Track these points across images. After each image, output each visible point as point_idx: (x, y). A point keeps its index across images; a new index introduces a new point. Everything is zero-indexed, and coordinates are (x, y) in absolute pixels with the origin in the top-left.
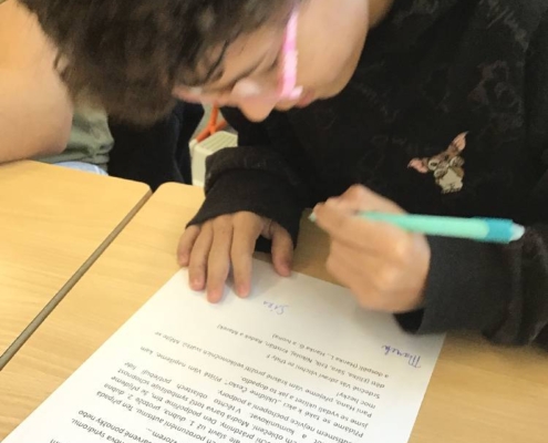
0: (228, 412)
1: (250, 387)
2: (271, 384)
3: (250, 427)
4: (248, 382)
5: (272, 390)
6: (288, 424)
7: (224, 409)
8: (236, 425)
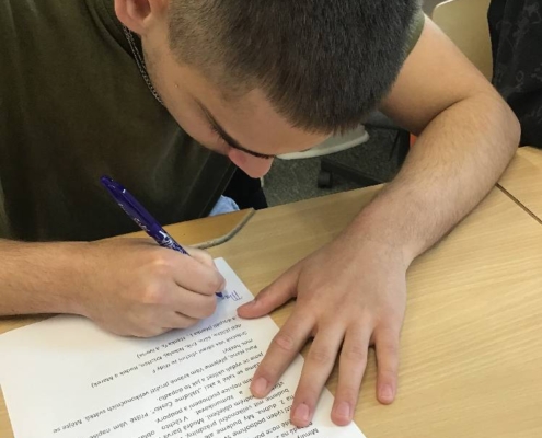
0: (181, 426)
1: (171, 399)
2: (180, 384)
3: (206, 419)
4: (165, 397)
5: (186, 387)
6: (223, 396)
7: (176, 427)
8: (196, 427)
